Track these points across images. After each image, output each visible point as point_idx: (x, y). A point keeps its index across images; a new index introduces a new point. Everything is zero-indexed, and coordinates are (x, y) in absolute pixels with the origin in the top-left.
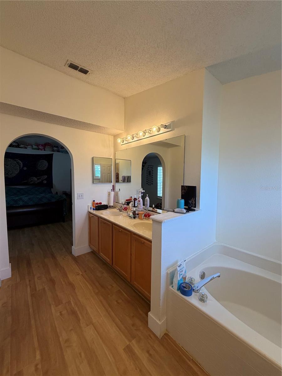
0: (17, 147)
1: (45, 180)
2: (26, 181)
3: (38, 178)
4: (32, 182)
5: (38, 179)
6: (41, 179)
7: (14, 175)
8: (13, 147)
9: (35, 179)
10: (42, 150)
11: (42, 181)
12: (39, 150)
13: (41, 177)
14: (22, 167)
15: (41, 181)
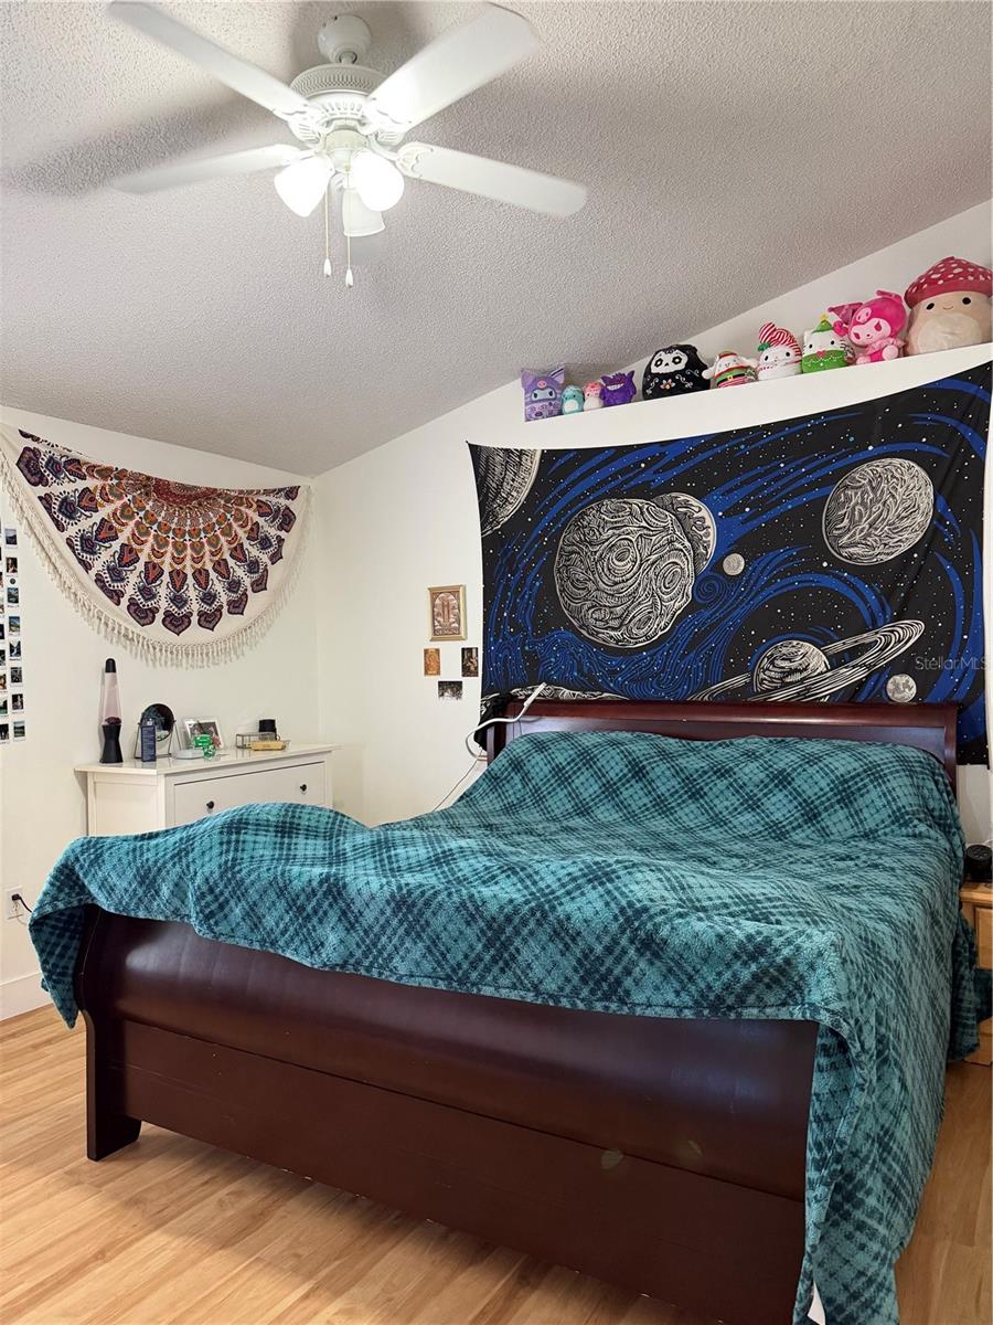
0: (679, 389)
1: (902, 665)
2: (739, 680)
3: (839, 646)
4: (785, 685)
5: (836, 661)
6: (868, 657)
7: (660, 626)
8: (659, 393)
9: (816, 659)
10: (877, 357)
11: (880, 675)
12: (851, 362)
13: (867, 638)
14: (711, 550)
15: (860, 674)
